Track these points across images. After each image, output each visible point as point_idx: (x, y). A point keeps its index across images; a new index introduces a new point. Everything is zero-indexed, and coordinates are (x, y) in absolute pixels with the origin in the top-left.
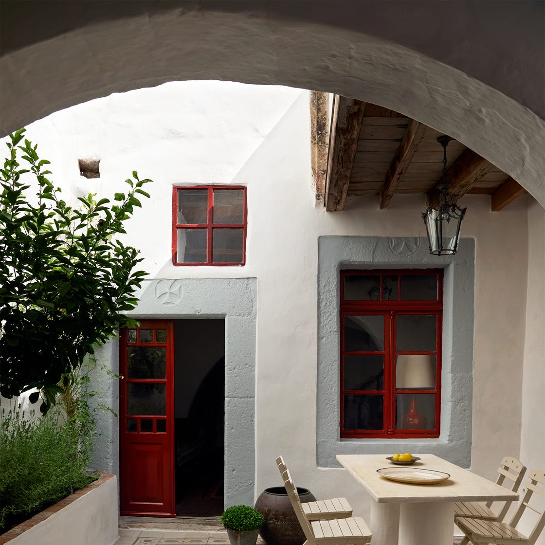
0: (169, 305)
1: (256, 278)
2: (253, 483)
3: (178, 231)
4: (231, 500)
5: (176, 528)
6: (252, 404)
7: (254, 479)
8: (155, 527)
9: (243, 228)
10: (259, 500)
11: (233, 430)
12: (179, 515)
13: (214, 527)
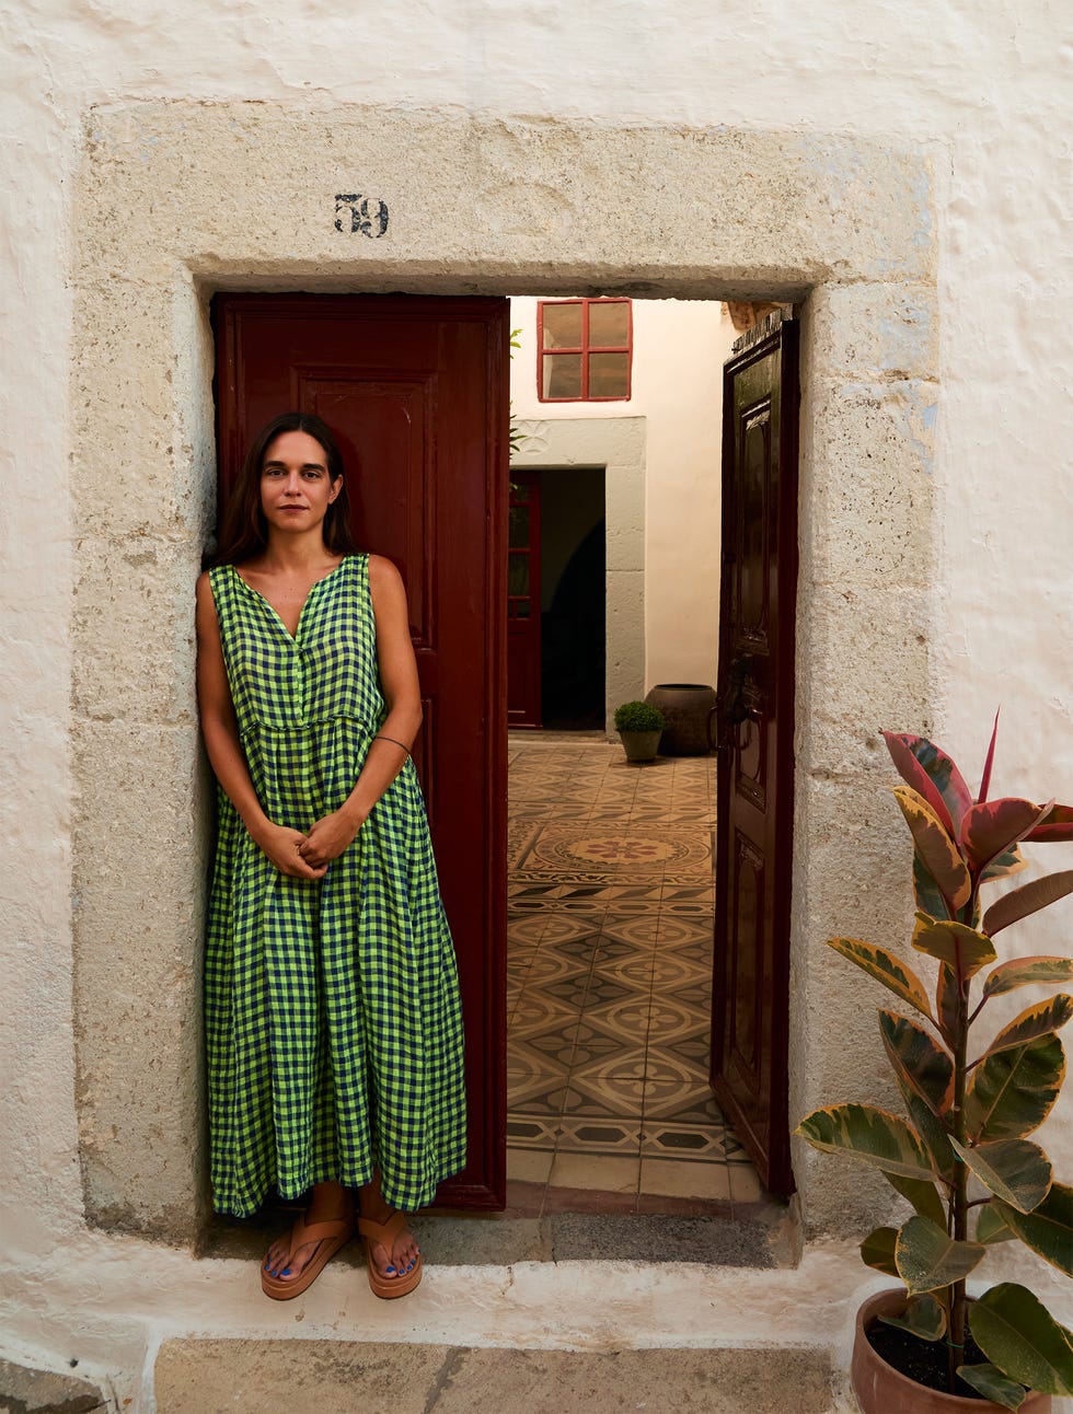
0: (535, 454)
1: (644, 417)
2: (643, 680)
3: (545, 356)
4: (615, 699)
5: (544, 740)
6: (642, 578)
7: (644, 675)
8: (517, 739)
9: (627, 352)
10: (650, 694)
11: (616, 613)
12: (546, 728)
13: (593, 739)
